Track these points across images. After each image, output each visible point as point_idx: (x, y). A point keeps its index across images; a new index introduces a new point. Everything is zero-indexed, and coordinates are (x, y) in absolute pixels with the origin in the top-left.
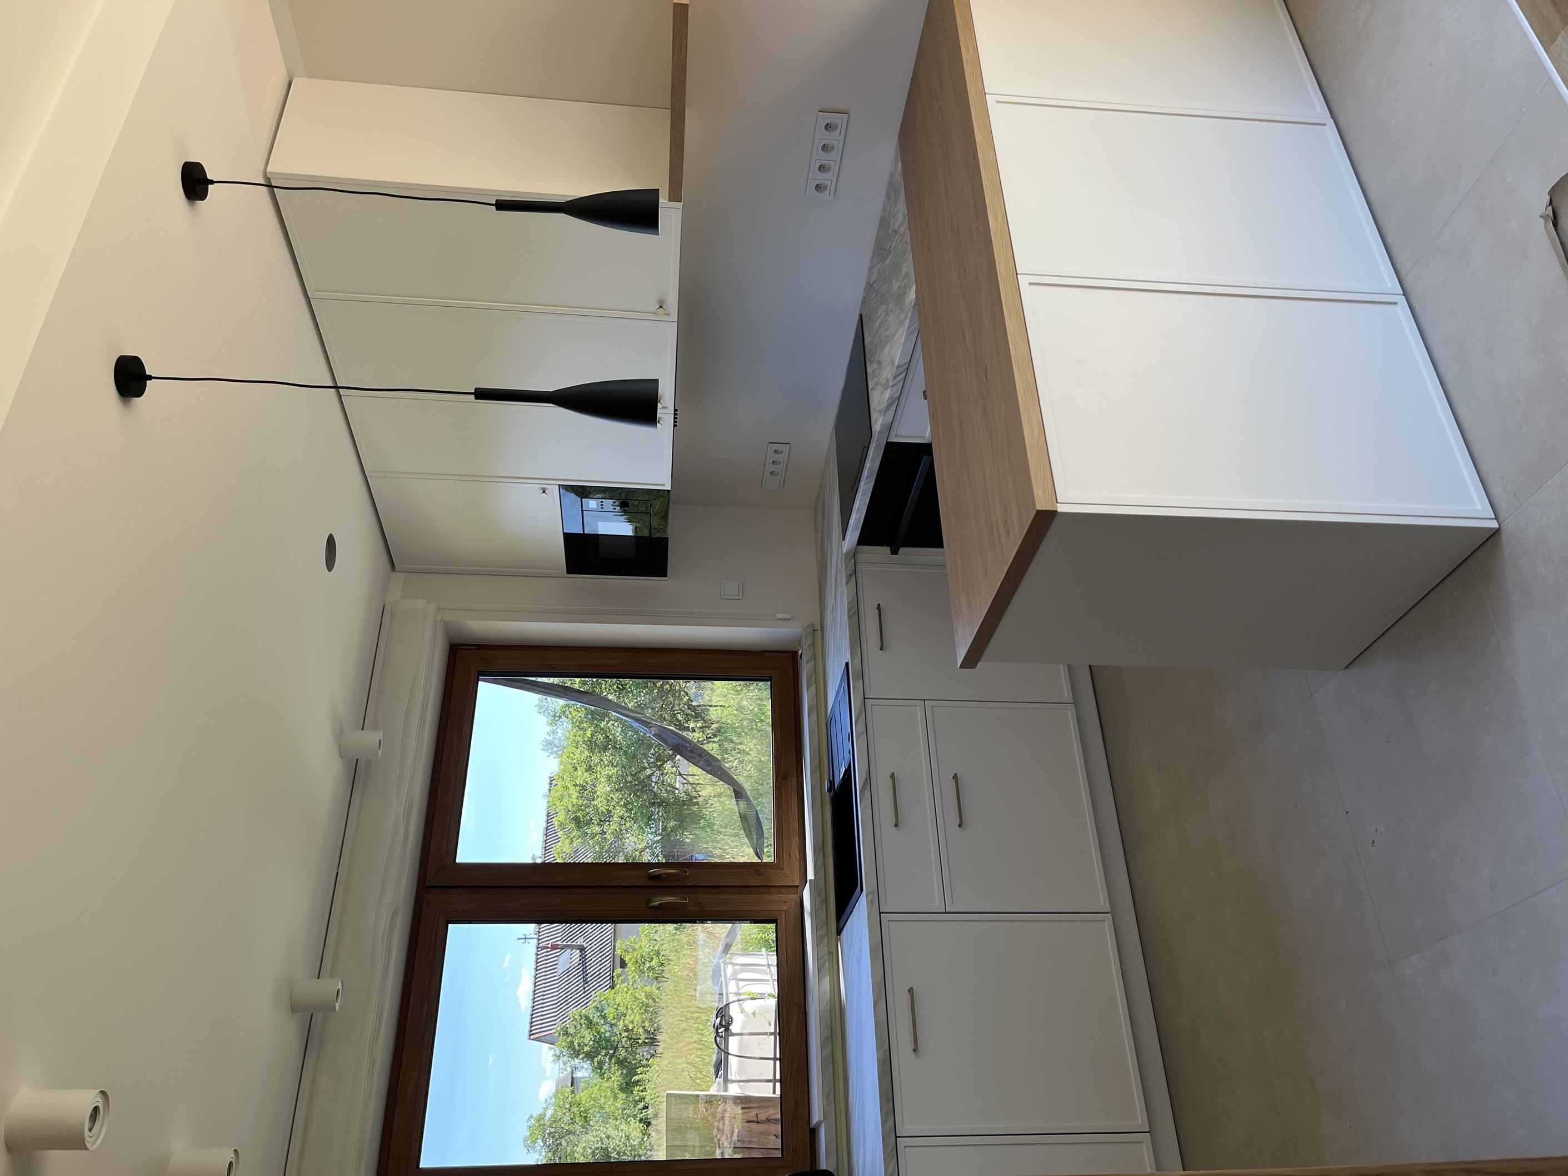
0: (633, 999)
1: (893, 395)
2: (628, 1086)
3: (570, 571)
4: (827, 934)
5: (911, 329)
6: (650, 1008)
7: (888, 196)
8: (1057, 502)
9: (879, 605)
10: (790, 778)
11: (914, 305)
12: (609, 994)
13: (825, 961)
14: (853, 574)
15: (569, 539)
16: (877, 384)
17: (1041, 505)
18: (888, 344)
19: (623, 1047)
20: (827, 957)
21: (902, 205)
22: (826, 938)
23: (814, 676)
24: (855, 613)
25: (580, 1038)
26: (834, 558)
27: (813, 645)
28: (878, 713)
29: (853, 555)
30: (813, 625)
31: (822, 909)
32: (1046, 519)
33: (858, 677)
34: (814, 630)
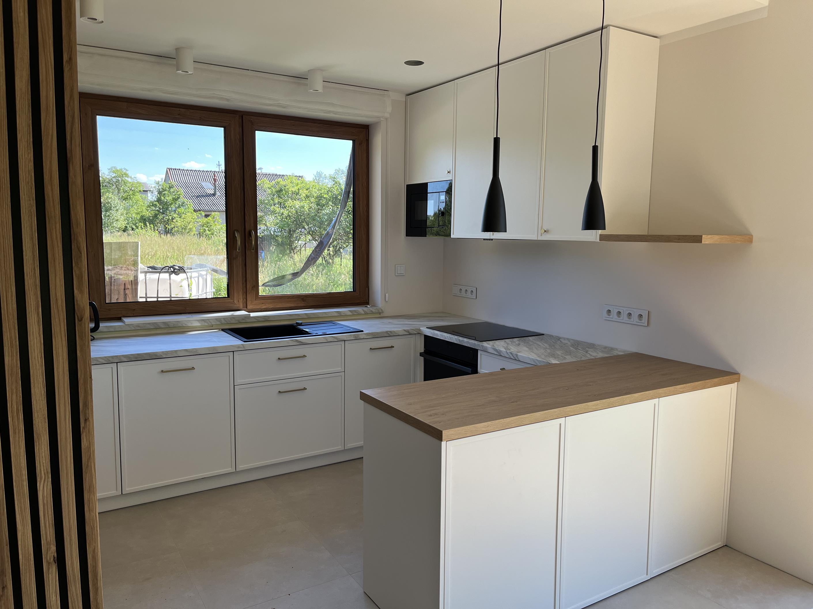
0: (188, 222)
1: (502, 352)
2: (144, 220)
3: (407, 186)
4: (222, 324)
5: (536, 361)
6: (184, 230)
7: (605, 348)
8: (446, 441)
9: (394, 347)
10: (303, 302)
11: (549, 363)
12: (191, 210)
13: (207, 323)
14: (409, 333)
15: (425, 186)
16: (508, 344)
17: (445, 433)
18: (528, 349)
19: (164, 217)
20: (210, 324)
21: (600, 355)
22: (220, 323)
23: (356, 314)
24: (389, 335)
25: (168, 195)
26: (418, 323)
27: (373, 313)
28: (338, 347)
29: (419, 333)
30: (383, 312)
31: (235, 321)
32: (438, 435)
33: (356, 337)
34: (380, 313)
